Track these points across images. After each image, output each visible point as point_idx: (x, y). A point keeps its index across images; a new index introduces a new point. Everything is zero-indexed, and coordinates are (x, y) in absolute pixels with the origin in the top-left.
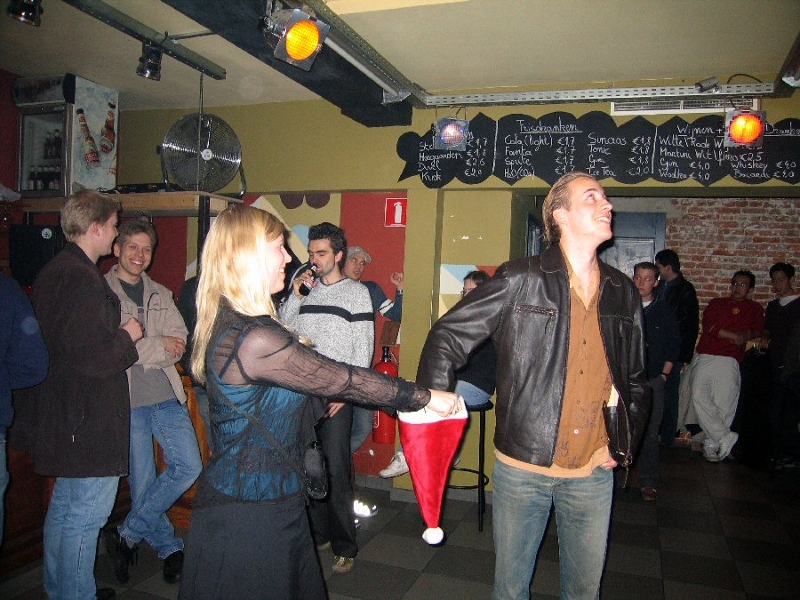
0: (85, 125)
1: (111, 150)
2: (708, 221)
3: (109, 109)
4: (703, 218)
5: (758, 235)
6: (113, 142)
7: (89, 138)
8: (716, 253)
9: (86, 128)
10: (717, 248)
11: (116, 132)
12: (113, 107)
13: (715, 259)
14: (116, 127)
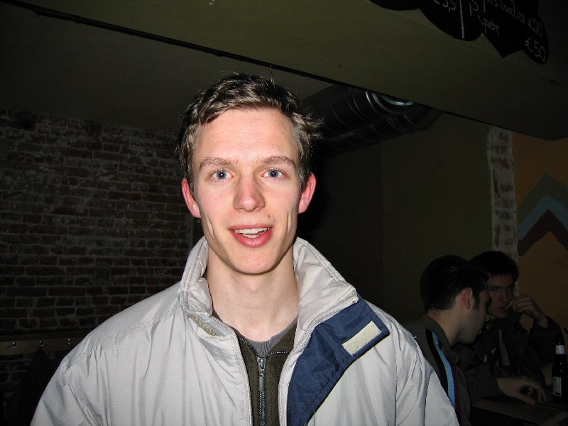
2: (46, 164)
4: (41, 160)
5: (114, 189)
8: (59, 211)
10: (60, 204)
13: (58, 219)
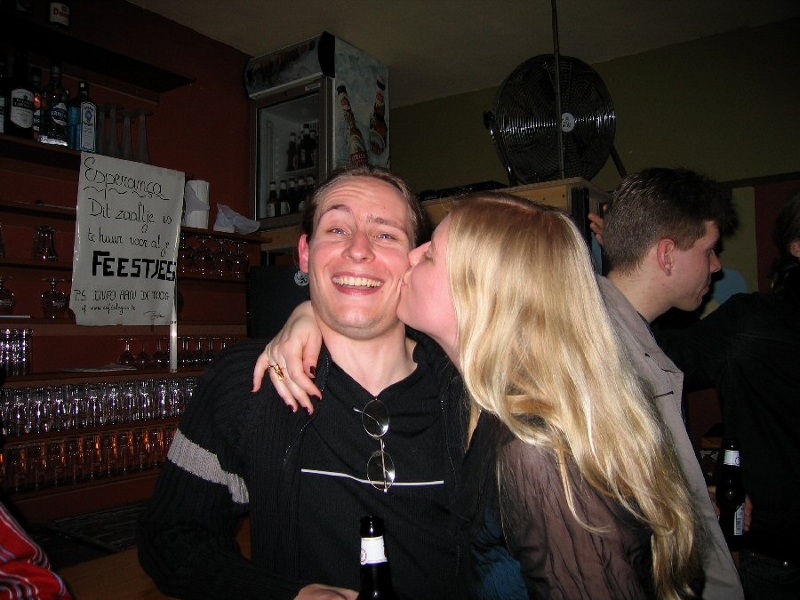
0: (349, 111)
1: (383, 150)
3: (378, 89)
6: (385, 138)
7: (356, 131)
9: (350, 116)
11: (388, 124)
12: (382, 87)
14: (387, 116)
